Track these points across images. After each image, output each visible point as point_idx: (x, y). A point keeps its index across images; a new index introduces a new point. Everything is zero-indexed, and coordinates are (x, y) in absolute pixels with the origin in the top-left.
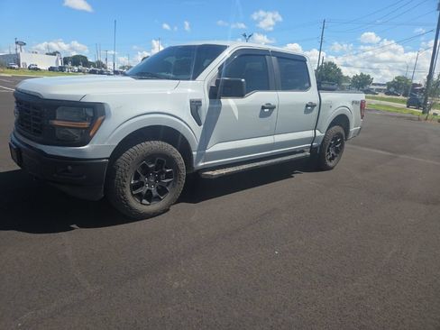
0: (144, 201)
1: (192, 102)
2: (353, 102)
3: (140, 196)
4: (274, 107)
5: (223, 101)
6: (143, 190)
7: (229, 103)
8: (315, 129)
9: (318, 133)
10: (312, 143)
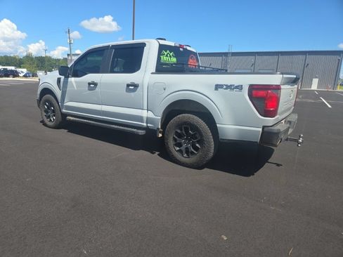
1: (58, 78)
4: (97, 85)
6: (48, 115)
8: (148, 110)
9: (150, 115)
10: (147, 123)
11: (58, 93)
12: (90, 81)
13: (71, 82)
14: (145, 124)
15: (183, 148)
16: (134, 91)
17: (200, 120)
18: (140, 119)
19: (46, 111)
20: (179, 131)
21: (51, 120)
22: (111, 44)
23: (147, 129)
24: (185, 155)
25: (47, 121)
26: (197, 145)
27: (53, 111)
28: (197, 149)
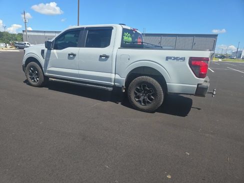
1: (42, 50)
6: (32, 77)
7: (54, 51)
8: (115, 74)
9: (117, 77)
10: (114, 82)
11: (42, 61)
12: (70, 53)
13: (54, 53)
14: (113, 83)
15: (141, 99)
16: (105, 60)
17: (154, 80)
18: (110, 79)
19: (31, 74)
20: (139, 88)
21: (35, 81)
22: (85, 26)
23: (114, 87)
24: (143, 104)
25: (31, 81)
26: (152, 97)
27: (37, 74)
28: (151, 100)
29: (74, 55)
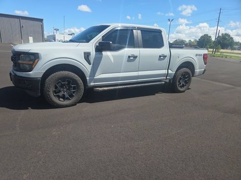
0: (61, 99)
1: (85, 53)
2: (197, 55)
3: (59, 97)
4: (136, 57)
5: (104, 53)
6: (61, 94)
7: (108, 54)
8: (168, 69)
9: (170, 72)
10: (166, 77)
11: (87, 68)
12: (130, 55)
16: (163, 59)
29: (135, 57)
